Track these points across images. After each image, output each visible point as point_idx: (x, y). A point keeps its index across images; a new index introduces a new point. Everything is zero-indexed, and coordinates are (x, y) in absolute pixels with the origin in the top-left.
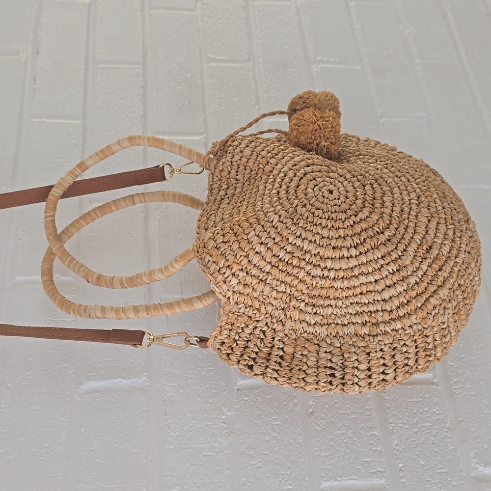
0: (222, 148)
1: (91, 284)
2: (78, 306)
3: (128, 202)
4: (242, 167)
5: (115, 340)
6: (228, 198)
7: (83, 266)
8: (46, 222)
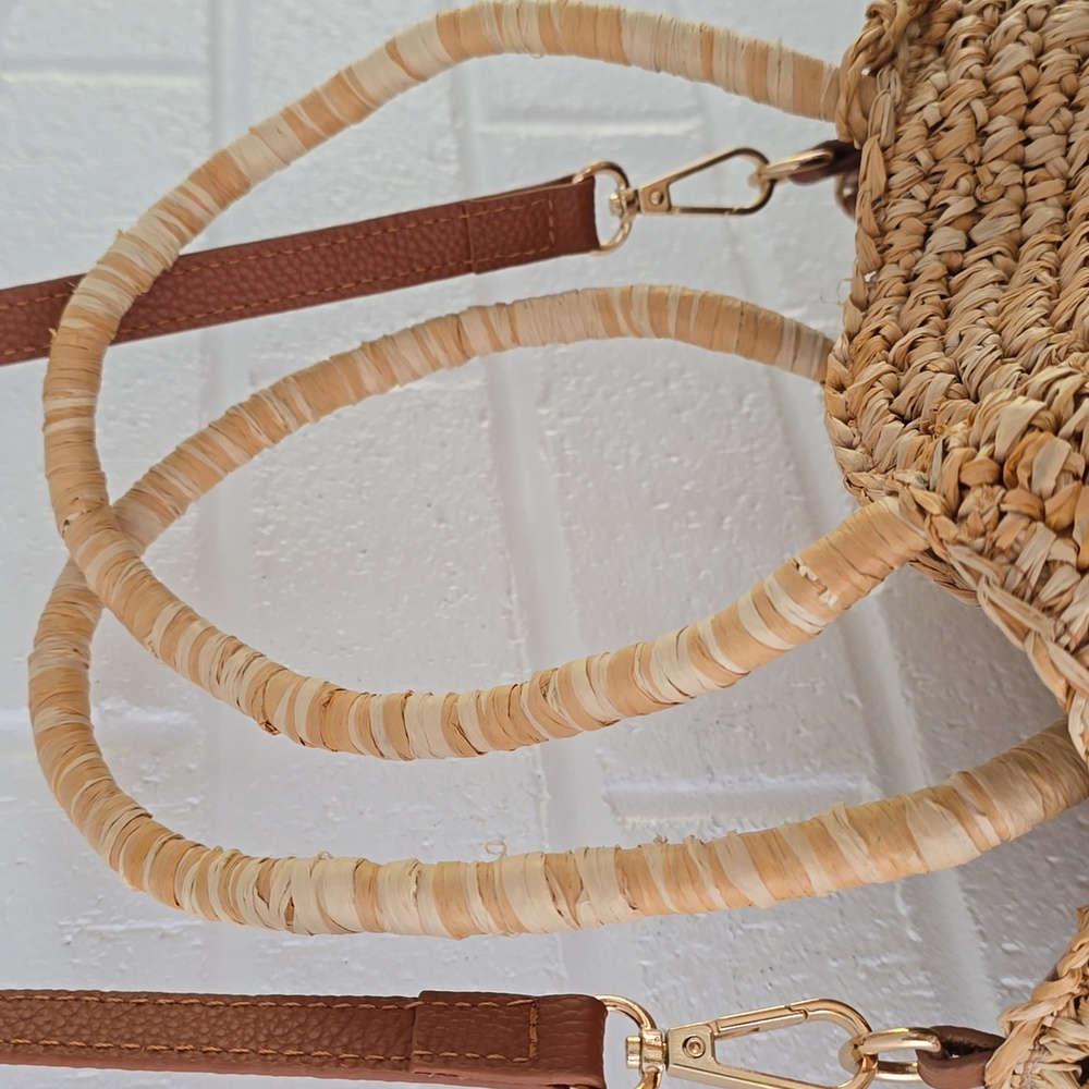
0: (915, 30)
1: (282, 737)
2: (220, 860)
3: (435, 349)
4: (1051, 98)
5: (447, 1062)
6: (990, 258)
7: (240, 646)
8: (51, 443)
